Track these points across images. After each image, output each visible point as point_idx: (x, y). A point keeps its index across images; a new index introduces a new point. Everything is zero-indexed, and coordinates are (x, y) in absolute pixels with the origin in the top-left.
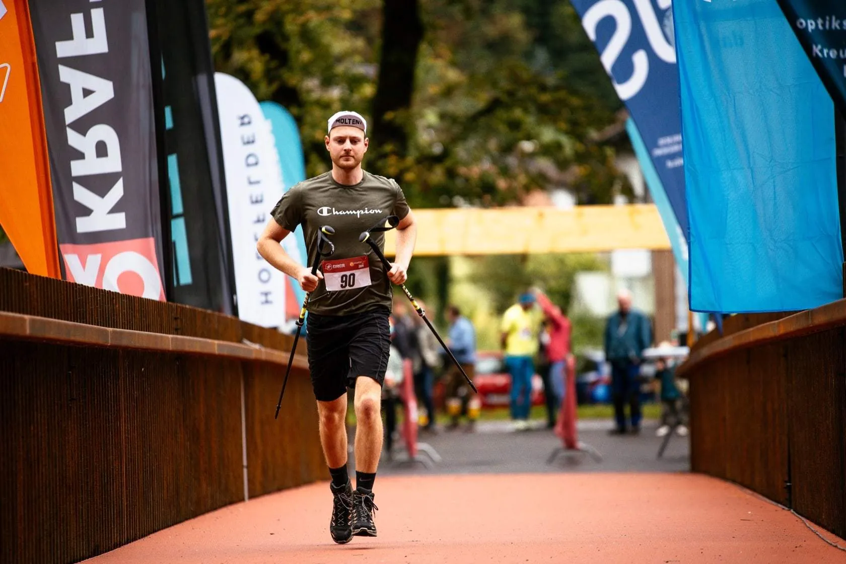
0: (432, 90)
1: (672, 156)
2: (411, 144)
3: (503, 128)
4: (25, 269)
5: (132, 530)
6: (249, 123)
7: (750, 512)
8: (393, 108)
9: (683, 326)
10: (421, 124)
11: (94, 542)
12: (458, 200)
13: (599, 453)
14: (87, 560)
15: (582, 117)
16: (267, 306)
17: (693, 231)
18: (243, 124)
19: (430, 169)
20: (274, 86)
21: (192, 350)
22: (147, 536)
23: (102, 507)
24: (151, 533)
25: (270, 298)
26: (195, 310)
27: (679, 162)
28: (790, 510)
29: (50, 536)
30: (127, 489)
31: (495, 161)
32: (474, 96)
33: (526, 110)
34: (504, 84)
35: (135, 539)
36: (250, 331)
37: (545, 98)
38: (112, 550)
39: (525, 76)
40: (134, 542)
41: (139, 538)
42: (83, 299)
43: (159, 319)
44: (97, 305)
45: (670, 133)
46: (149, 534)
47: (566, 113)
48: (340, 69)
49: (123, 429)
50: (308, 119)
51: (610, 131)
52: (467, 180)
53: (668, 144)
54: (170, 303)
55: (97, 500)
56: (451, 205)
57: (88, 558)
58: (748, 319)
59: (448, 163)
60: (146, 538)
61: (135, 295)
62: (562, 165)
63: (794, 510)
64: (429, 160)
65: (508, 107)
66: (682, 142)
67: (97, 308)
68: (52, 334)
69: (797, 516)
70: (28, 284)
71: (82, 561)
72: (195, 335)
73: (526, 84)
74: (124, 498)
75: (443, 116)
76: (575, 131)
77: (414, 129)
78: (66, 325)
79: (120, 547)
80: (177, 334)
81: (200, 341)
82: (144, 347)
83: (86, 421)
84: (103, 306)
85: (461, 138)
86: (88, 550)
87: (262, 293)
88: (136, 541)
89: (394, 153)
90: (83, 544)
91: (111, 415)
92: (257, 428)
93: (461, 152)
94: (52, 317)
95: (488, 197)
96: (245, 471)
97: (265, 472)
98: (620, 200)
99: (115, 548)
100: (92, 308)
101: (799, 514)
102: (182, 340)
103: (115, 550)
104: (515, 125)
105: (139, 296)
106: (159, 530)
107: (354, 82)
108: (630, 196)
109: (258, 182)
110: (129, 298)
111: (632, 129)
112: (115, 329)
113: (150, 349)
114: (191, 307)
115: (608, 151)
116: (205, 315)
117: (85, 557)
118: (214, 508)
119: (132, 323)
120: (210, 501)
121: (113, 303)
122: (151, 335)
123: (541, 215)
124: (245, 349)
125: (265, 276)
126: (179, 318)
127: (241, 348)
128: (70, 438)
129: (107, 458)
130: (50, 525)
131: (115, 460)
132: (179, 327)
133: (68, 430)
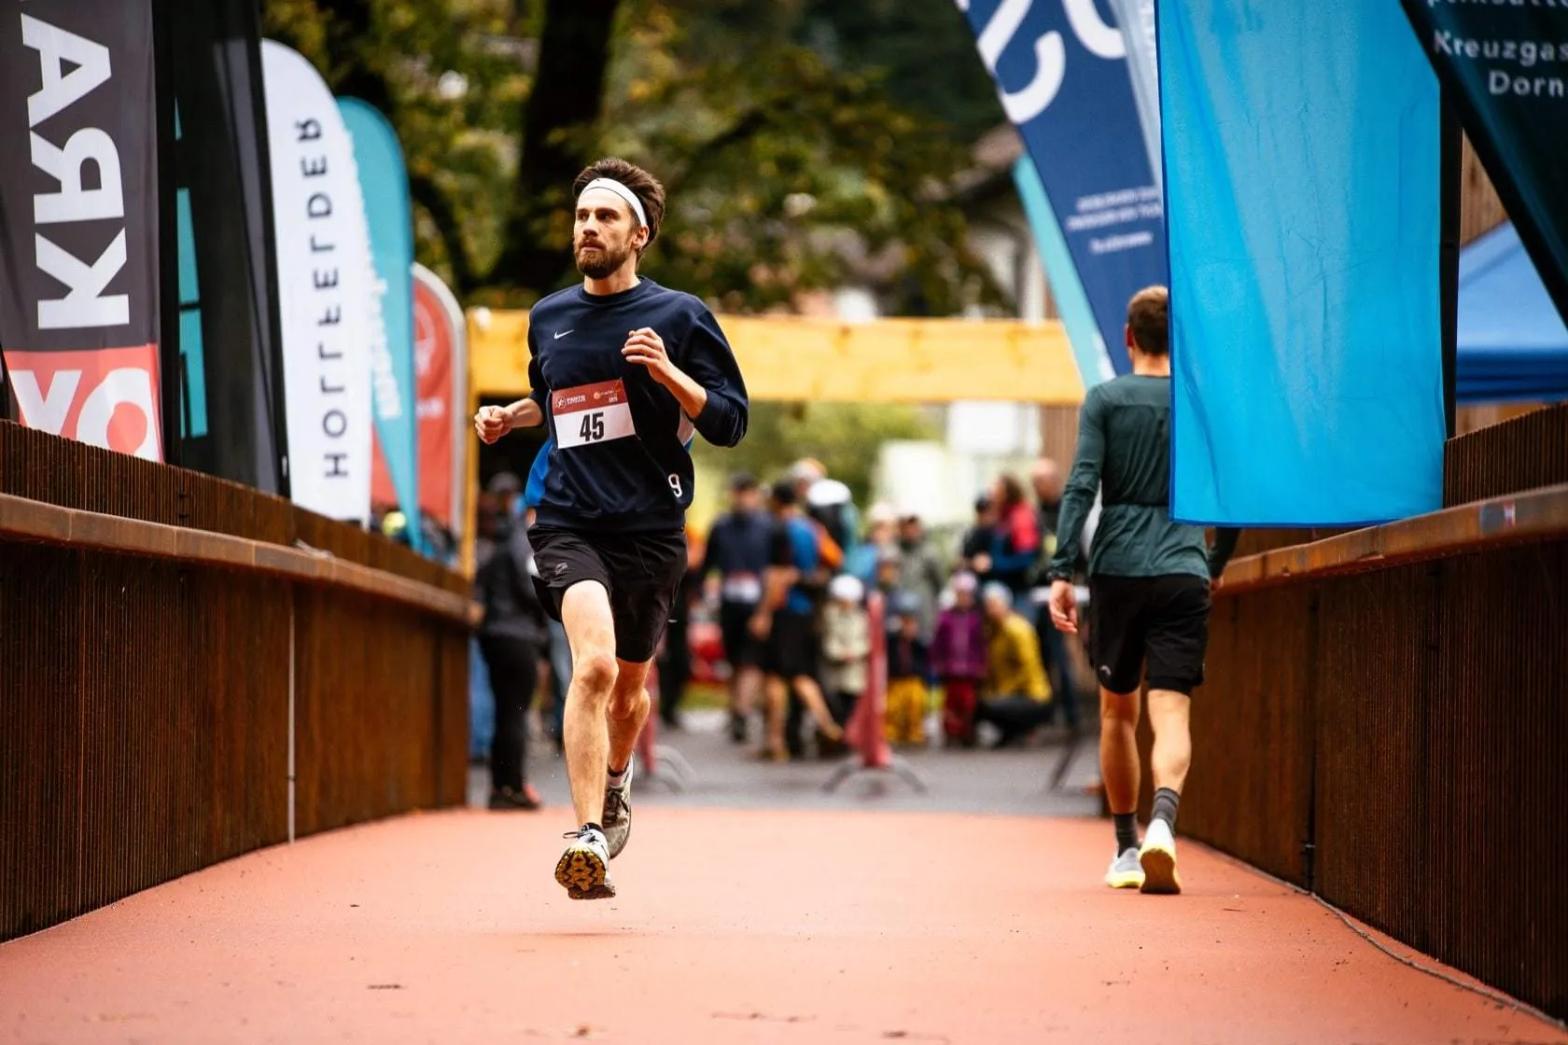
0: (640, 89)
1: (1103, 232)
5: (92, 888)
6: (317, 135)
8: (564, 122)
11: (25, 909)
14: (11, 941)
15: (913, 153)
16: (337, 480)
18: (304, 137)
21: (212, 556)
22: (116, 901)
23: (41, 843)
25: (342, 465)
26: (215, 483)
30: (85, 812)
32: (718, 107)
33: (810, 138)
34: (773, 86)
35: (95, 906)
36: (310, 527)
37: (847, 115)
38: (54, 925)
39: (812, 72)
40: (94, 912)
41: (104, 905)
42: (20, 452)
43: (151, 496)
44: (45, 465)
46: (119, 899)
47: (885, 146)
48: (469, 44)
49: (82, 698)
52: (697, 259)
53: (1097, 210)
54: (169, 466)
55: (32, 829)
57: (13, 938)
60: (114, 906)
62: (875, 240)
65: (778, 129)
67: (46, 470)
72: (214, 530)
73: (812, 89)
75: (653, 141)
76: (900, 181)
80: (183, 526)
81: (226, 541)
82: (128, 546)
83: (18, 681)
84: (55, 465)
85: (689, 183)
86: (14, 923)
87: (327, 457)
88: (98, 910)
89: (562, 206)
92: (315, 707)
95: (736, 296)
96: (293, 786)
97: (324, 789)
99: (60, 921)
100: (36, 470)
102: (196, 537)
104: (789, 165)
106: (138, 890)
109: (329, 248)
110: (101, 453)
111: (1028, 179)
112: (80, 511)
113: (138, 552)
114: (209, 477)
115: (957, 219)
116: (233, 491)
117: (7, 937)
118: (235, 854)
119: (105, 502)
120: (227, 840)
121: (73, 463)
122: (142, 525)
123: (845, 332)
124: (303, 559)
125: (335, 424)
126: (187, 496)
127: (294, 557)
129: (53, 753)
131: (67, 756)
132: (187, 512)
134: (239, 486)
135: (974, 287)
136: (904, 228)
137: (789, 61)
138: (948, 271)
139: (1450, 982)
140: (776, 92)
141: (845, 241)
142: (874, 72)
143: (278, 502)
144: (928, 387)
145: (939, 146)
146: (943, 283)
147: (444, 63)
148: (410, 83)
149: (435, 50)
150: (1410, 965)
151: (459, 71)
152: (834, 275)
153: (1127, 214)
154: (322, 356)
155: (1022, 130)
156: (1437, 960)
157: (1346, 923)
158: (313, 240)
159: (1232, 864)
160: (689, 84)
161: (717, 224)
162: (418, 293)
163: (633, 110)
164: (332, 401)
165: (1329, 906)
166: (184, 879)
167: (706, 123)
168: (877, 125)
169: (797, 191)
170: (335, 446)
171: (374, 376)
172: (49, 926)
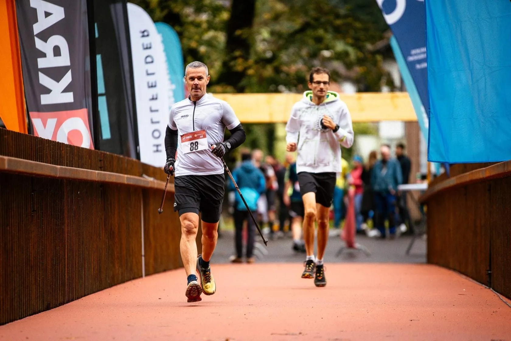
0: (266, 16)
1: (420, 62)
2: (252, 52)
3: (311, 42)
4: (4, 127)
5: (71, 294)
6: (148, 35)
7: (464, 290)
8: (241, 28)
9: (424, 170)
10: (259, 38)
11: (47, 302)
12: (282, 88)
13: (369, 251)
14: (42, 313)
15: (361, 35)
16: (158, 153)
17: (432, 110)
18: (143, 36)
19: (264, 67)
20: (165, 12)
21: (111, 180)
22: (80, 298)
23: (52, 279)
24: (83, 297)
25: (160, 148)
26: (112, 156)
27: (424, 65)
28: (490, 289)
29: (19, 297)
30: (68, 268)
31: (305, 63)
32: (293, 21)
33: (326, 30)
34: (313, 13)
35: (73, 300)
36: (147, 169)
37: (338, 22)
38: (58, 307)
39: (326, 8)
40: (72, 302)
41: (76, 300)
42: (41, 147)
43: (90, 161)
44: (50, 151)
45: (419, 47)
46: (82, 297)
47: (352, 33)
49: (66, 230)
50: (186, 34)
51: (380, 44)
52: (288, 74)
53: (418, 54)
54: (97, 151)
55: (49, 275)
56: (277, 91)
58: (466, 167)
59: (276, 64)
60: (80, 300)
62: (349, 66)
63: (493, 289)
64: (264, 62)
65: (315, 28)
66: (426, 52)
67: (50, 153)
68: (21, 169)
69: (494, 292)
70: (6, 137)
71: (39, 314)
72: (112, 171)
73: (326, 14)
74: (66, 275)
75: (272, 33)
76: (357, 45)
77: (254, 41)
78: (31, 163)
79: (63, 305)
80: (101, 171)
81: (116, 176)
82: (80, 179)
83: (42, 224)
84: (54, 151)
85: (284, 47)
86: (43, 307)
87: (154, 145)
88: (74, 302)
89: (241, 56)
90: (40, 302)
91: (59, 221)
92: (151, 231)
93: (284, 57)
94: (21, 158)
95: (301, 86)
96: (143, 258)
97: (155, 259)
98: (385, 89)
99: (60, 306)
100: (47, 153)
101: (496, 291)
102: (105, 175)
104: (319, 40)
105: (77, 146)
106: (88, 294)
107: (216, 10)
108: (392, 87)
109: (153, 74)
111: (394, 44)
112: (62, 166)
113: (84, 180)
114: (111, 154)
115: (378, 57)
116: (119, 159)
117: (41, 311)
118: (123, 282)
119: (73, 163)
120: (120, 277)
121: (60, 150)
122: (85, 171)
124: (144, 181)
125: (156, 134)
126: (102, 160)
127: (142, 181)
128: (32, 235)
129: (56, 249)
130: (19, 290)
131: (61, 250)
132: (102, 166)
133: (31, 230)
134: (121, 156)
135: (384, 80)
136: (359, 62)
138: (374, 75)
141: (339, 66)
143: (136, 161)
147: (200, 10)
148: (188, 16)
149: (196, 3)
154: (151, 111)
158: (147, 71)
161: (294, 61)
164: (156, 126)
166: (105, 290)
167: (290, 26)
168: (349, 26)
170: (157, 142)
172: (56, 307)
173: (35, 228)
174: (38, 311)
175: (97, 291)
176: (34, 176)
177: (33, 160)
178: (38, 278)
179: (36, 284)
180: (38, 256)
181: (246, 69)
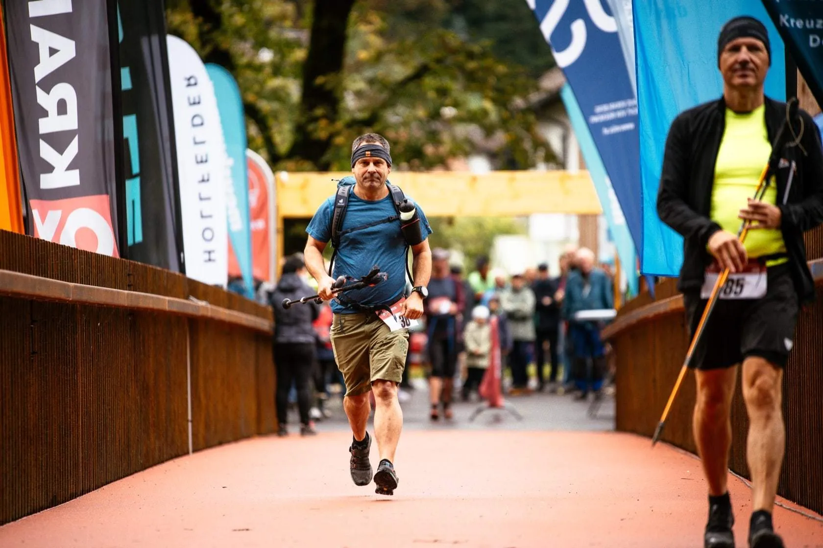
0: (363, 55)
1: (608, 124)
3: (431, 95)
5: (87, 481)
6: (196, 84)
8: (323, 73)
11: (52, 494)
14: (45, 510)
16: (210, 264)
18: (189, 85)
21: (146, 305)
22: (100, 487)
23: (60, 459)
24: (105, 485)
25: (213, 256)
26: (146, 268)
27: (615, 129)
29: (12, 487)
30: (82, 441)
31: (422, 127)
32: (404, 62)
33: (453, 78)
34: (433, 51)
35: (89, 491)
36: (195, 289)
37: (472, 65)
38: (68, 501)
39: (454, 43)
41: (94, 490)
42: (44, 254)
43: (113, 275)
44: (58, 260)
46: (102, 486)
47: (493, 81)
48: (273, 34)
49: (80, 382)
51: (535, 98)
52: (396, 144)
53: (605, 112)
54: (124, 259)
55: (55, 451)
57: (47, 509)
59: (377, 126)
60: (99, 490)
61: (92, 251)
62: (488, 130)
64: (359, 126)
65: (436, 74)
67: (58, 263)
68: (19, 288)
71: (41, 512)
72: (146, 292)
73: (454, 52)
74: (80, 451)
75: (371, 82)
76: (501, 99)
78: (32, 279)
79: (76, 498)
80: (130, 290)
81: (153, 298)
82: (101, 303)
83: (46, 374)
84: (63, 260)
86: (47, 501)
88: (90, 493)
89: (325, 116)
90: (42, 495)
91: (69, 368)
93: (392, 117)
95: (416, 162)
96: (191, 424)
97: (207, 426)
99: (71, 499)
100: (53, 264)
103: (71, 501)
104: (443, 92)
107: (285, 47)
109: (203, 142)
110: (86, 253)
111: (568, 97)
112: (76, 284)
113: (107, 305)
114: (142, 264)
115: (531, 118)
116: (155, 271)
117: (43, 507)
118: (161, 461)
120: (157, 453)
121: (72, 258)
122: (109, 291)
123: (474, 179)
124: (193, 306)
125: (208, 235)
126: (132, 275)
127: (189, 305)
128: (32, 390)
129: (65, 411)
130: (12, 476)
131: (73, 412)
132: (132, 283)
133: (30, 383)
134: (159, 268)
135: (541, 153)
136: (504, 124)
137: (442, 39)
138: (527, 145)
139: (802, 515)
140: (435, 54)
141: (473, 131)
142: (486, 43)
143: (179, 276)
144: (520, 207)
145: (521, 80)
146: (525, 152)
147: (261, 43)
148: (243, 54)
149: (256, 37)
150: (781, 506)
151: (269, 47)
152: (468, 149)
153: (621, 114)
154: (201, 199)
155: (565, 71)
156: (796, 503)
157: (746, 484)
158: (194, 139)
159: (686, 454)
160: (389, 51)
161: (405, 124)
162: (250, 165)
163: (359, 66)
164: (207, 223)
165: (737, 475)
166: (136, 475)
167: (399, 71)
168: (488, 70)
169: (447, 106)
170: (209, 246)
171: (227, 209)
172: (65, 502)
173: (36, 380)
174: (39, 508)
175: (124, 477)
176: (35, 298)
177: (32, 273)
178: (40, 457)
179: (36, 466)
180: (40, 423)
181: (332, 136)
